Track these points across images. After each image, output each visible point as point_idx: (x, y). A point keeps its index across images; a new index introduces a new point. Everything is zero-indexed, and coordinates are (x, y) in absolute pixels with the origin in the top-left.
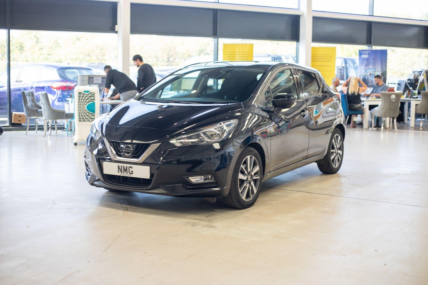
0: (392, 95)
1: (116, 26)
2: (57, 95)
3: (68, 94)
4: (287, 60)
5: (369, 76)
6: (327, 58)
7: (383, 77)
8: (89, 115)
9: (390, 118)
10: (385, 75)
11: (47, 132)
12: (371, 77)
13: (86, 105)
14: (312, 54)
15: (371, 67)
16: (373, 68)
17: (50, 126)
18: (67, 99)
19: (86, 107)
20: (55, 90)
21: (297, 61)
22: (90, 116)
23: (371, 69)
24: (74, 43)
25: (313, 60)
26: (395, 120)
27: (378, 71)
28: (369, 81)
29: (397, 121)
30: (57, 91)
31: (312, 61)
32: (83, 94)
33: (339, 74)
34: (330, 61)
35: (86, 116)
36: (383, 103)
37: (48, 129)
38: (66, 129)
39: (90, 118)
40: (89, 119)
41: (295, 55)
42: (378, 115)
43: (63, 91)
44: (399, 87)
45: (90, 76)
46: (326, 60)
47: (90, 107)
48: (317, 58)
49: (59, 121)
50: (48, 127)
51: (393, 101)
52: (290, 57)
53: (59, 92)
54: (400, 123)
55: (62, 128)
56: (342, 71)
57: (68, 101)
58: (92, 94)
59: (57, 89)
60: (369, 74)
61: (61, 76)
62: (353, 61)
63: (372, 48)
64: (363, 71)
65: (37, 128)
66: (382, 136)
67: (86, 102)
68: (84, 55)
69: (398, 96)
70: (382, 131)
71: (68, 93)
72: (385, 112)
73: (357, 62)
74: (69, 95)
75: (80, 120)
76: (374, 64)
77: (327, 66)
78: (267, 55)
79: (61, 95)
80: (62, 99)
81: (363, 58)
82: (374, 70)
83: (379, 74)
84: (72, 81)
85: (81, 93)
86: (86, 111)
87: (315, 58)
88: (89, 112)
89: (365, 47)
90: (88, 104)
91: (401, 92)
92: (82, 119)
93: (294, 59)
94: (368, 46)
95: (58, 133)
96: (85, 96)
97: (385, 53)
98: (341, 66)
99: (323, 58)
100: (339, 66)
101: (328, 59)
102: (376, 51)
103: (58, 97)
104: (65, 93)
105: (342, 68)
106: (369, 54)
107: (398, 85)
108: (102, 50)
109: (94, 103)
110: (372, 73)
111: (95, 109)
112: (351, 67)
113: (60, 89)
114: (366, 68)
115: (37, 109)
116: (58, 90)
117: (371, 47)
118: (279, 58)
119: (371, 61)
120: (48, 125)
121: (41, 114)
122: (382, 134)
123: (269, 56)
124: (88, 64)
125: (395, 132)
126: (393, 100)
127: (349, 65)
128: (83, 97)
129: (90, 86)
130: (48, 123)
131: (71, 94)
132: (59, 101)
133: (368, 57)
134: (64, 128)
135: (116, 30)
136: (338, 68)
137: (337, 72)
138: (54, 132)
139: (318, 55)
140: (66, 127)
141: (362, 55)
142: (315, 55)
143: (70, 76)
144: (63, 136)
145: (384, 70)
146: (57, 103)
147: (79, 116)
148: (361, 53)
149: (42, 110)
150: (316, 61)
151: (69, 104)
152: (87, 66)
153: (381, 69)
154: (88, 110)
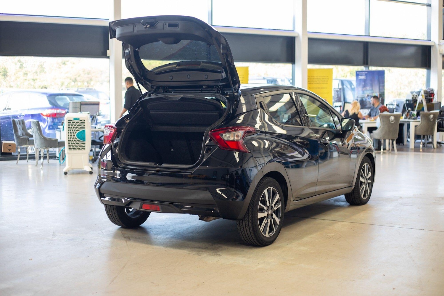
0: (391, 116)
1: (108, 51)
2: (48, 123)
3: (58, 122)
4: (283, 83)
5: (367, 97)
6: (323, 80)
7: (381, 98)
8: (79, 143)
9: (389, 140)
10: (383, 96)
11: (39, 161)
12: (369, 99)
13: (76, 133)
14: (308, 76)
15: (368, 88)
16: (371, 89)
17: (42, 155)
18: (59, 127)
19: (76, 135)
20: (46, 117)
21: (293, 83)
22: (81, 144)
23: (369, 90)
24: (59, 68)
25: (310, 82)
26: (395, 142)
27: (376, 93)
28: (367, 103)
29: (397, 143)
30: (47, 118)
31: (308, 83)
32: (73, 122)
33: (337, 96)
34: (327, 83)
35: (76, 145)
36: (382, 125)
37: (40, 158)
38: (58, 157)
39: (81, 146)
40: (79, 147)
41: (291, 78)
42: (377, 137)
43: (53, 119)
44: (398, 108)
45: (82, 103)
46: (323, 82)
47: (80, 135)
48: (313, 80)
49: (51, 149)
50: (40, 156)
51: (392, 123)
52: (286, 80)
53: (49, 120)
54: (399, 145)
55: (53, 157)
56: (339, 93)
57: (59, 128)
58: (82, 121)
59: (47, 116)
60: (366, 95)
61: (51, 103)
62: (350, 83)
63: (369, 69)
64: (361, 92)
65: (28, 157)
66: (382, 159)
67: (76, 130)
68: (71, 79)
69: (397, 117)
70: (382, 153)
71: (59, 120)
72: (384, 134)
73: (354, 83)
74: (60, 122)
75: (70, 149)
76: (372, 86)
77: (324, 88)
78: (262, 78)
79: (51, 123)
80: (53, 127)
81: (360, 80)
82: (372, 91)
83: (377, 95)
84: (63, 108)
85: (71, 121)
86: (76, 139)
87: (312, 80)
88: (79, 140)
89: (362, 68)
90: (78, 132)
91: (399, 113)
92: (72, 148)
93: (289, 81)
94: (365, 67)
95: (49, 162)
96: (75, 123)
97: (382, 73)
98: (338, 88)
99: (319, 80)
100: (335, 88)
101: (325, 81)
102: (373, 72)
103: (49, 124)
104: (56, 120)
105: (339, 90)
106: (366, 75)
107: (397, 106)
108: (88, 74)
109: (85, 130)
110: (370, 94)
111: (85, 137)
112: (348, 88)
113: (51, 116)
114: (363, 89)
115: (28, 138)
116: (49, 118)
117: (367, 68)
118: (275, 81)
119: (368, 82)
120: (40, 153)
121: (32, 143)
122: (381, 156)
123: (264, 78)
124: (76, 90)
125: (395, 154)
126: (391, 121)
127: (346, 86)
128: (72, 125)
129: (81, 113)
130: (40, 152)
131: (63, 121)
132: (49, 129)
133: (365, 78)
134: (56, 157)
135: (108, 55)
136: (335, 90)
137: (334, 94)
138: (46, 161)
139: (314, 77)
140: (58, 155)
141: (360, 76)
142: (312, 77)
143: (61, 103)
144: (55, 165)
145: (381, 91)
146: (47, 131)
147: (69, 144)
148: (358, 74)
149: (34, 138)
150: (312, 83)
151: (60, 131)
152: (76, 91)
153: (379, 90)
154: (78, 138)
